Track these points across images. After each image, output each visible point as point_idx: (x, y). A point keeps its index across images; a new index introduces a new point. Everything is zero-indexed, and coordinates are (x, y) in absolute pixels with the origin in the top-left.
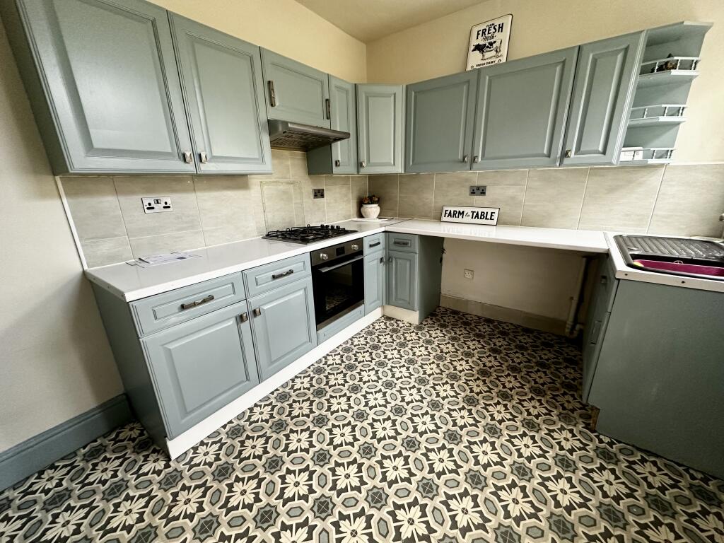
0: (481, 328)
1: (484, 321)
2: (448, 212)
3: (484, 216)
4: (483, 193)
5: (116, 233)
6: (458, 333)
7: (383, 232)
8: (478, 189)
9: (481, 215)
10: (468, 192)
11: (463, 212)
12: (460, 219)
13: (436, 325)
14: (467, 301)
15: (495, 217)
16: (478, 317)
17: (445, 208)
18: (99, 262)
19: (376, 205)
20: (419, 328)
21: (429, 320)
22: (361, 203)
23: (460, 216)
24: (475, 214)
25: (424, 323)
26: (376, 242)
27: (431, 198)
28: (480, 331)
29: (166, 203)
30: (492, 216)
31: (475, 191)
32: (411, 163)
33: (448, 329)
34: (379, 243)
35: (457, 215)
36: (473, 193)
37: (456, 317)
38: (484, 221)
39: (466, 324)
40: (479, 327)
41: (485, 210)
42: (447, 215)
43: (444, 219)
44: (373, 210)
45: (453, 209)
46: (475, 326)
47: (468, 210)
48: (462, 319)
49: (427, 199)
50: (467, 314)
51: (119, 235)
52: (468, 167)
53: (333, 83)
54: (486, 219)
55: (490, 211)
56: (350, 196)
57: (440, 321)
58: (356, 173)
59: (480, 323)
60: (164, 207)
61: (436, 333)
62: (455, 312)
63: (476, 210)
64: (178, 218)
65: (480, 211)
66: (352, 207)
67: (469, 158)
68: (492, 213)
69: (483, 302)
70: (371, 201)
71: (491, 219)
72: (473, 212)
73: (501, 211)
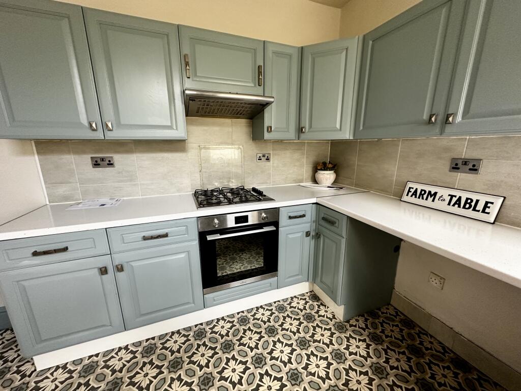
0: (438, 371)
1: (452, 361)
2: (413, 191)
3: (470, 204)
4: (474, 170)
5: (71, 181)
6: (393, 362)
7: (313, 204)
8: (465, 163)
9: (466, 203)
10: (447, 165)
11: (435, 194)
12: (429, 203)
13: (366, 333)
14: (430, 316)
15: (494, 210)
16: (444, 347)
17: (410, 185)
18: (57, 200)
19: (332, 172)
20: (341, 327)
21: (361, 320)
22: (316, 169)
23: (430, 199)
24: (454, 200)
25: (353, 322)
26: (301, 213)
27: (393, 170)
28: (433, 377)
29: (109, 161)
30: (486, 206)
31: (460, 165)
32: (361, 128)
33: (380, 347)
34: (304, 216)
35: (425, 196)
36: (455, 168)
37: (404, 333)
38: (470, 213)
39: (416, 351)
40: (435, 368)
41: (475, 197)
42: (410, 194)
43: (405, 198)
44: (327, 177)
45: (420, 187)
46: (429, 364)
47: (444, 193)
48: (413, 339)
49: (387, 171)
50: (426, 334)
51: (74, 183)
52: (438, 130)
53: (270, 49)
54: (474, 209)
55: (483, 200)
56: (305, 161)
57: (376, 328)
58: (297, 139)
59: (442, 361)
60: (108, 164)
61: (358, 347)
62: (408, 323)
63: (458, 194)
64: (119, 173)
65: (464, 196)
66: (306, 171)
67: (440, 118)
68: (487, 203)
69: (457, 329)
70: (325, 167)
71: (483, 211)
72: (452, 196)
73: (506, 202)
